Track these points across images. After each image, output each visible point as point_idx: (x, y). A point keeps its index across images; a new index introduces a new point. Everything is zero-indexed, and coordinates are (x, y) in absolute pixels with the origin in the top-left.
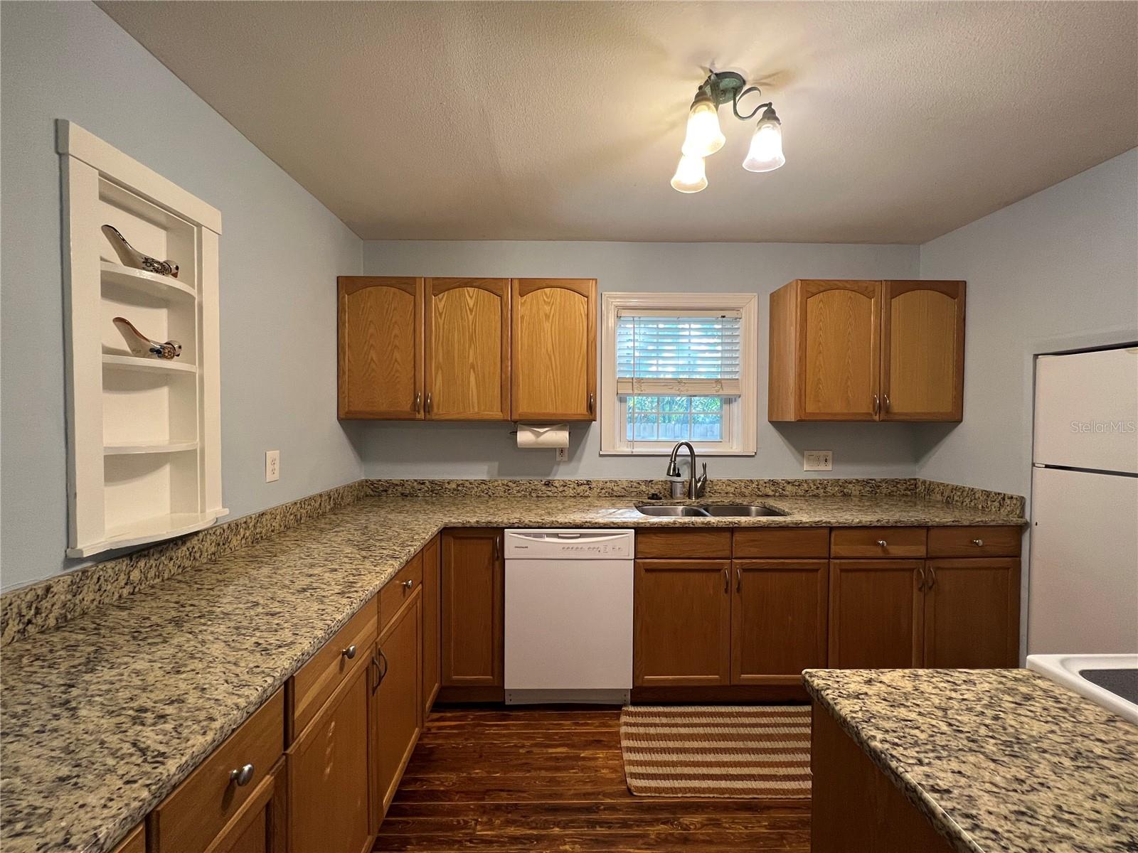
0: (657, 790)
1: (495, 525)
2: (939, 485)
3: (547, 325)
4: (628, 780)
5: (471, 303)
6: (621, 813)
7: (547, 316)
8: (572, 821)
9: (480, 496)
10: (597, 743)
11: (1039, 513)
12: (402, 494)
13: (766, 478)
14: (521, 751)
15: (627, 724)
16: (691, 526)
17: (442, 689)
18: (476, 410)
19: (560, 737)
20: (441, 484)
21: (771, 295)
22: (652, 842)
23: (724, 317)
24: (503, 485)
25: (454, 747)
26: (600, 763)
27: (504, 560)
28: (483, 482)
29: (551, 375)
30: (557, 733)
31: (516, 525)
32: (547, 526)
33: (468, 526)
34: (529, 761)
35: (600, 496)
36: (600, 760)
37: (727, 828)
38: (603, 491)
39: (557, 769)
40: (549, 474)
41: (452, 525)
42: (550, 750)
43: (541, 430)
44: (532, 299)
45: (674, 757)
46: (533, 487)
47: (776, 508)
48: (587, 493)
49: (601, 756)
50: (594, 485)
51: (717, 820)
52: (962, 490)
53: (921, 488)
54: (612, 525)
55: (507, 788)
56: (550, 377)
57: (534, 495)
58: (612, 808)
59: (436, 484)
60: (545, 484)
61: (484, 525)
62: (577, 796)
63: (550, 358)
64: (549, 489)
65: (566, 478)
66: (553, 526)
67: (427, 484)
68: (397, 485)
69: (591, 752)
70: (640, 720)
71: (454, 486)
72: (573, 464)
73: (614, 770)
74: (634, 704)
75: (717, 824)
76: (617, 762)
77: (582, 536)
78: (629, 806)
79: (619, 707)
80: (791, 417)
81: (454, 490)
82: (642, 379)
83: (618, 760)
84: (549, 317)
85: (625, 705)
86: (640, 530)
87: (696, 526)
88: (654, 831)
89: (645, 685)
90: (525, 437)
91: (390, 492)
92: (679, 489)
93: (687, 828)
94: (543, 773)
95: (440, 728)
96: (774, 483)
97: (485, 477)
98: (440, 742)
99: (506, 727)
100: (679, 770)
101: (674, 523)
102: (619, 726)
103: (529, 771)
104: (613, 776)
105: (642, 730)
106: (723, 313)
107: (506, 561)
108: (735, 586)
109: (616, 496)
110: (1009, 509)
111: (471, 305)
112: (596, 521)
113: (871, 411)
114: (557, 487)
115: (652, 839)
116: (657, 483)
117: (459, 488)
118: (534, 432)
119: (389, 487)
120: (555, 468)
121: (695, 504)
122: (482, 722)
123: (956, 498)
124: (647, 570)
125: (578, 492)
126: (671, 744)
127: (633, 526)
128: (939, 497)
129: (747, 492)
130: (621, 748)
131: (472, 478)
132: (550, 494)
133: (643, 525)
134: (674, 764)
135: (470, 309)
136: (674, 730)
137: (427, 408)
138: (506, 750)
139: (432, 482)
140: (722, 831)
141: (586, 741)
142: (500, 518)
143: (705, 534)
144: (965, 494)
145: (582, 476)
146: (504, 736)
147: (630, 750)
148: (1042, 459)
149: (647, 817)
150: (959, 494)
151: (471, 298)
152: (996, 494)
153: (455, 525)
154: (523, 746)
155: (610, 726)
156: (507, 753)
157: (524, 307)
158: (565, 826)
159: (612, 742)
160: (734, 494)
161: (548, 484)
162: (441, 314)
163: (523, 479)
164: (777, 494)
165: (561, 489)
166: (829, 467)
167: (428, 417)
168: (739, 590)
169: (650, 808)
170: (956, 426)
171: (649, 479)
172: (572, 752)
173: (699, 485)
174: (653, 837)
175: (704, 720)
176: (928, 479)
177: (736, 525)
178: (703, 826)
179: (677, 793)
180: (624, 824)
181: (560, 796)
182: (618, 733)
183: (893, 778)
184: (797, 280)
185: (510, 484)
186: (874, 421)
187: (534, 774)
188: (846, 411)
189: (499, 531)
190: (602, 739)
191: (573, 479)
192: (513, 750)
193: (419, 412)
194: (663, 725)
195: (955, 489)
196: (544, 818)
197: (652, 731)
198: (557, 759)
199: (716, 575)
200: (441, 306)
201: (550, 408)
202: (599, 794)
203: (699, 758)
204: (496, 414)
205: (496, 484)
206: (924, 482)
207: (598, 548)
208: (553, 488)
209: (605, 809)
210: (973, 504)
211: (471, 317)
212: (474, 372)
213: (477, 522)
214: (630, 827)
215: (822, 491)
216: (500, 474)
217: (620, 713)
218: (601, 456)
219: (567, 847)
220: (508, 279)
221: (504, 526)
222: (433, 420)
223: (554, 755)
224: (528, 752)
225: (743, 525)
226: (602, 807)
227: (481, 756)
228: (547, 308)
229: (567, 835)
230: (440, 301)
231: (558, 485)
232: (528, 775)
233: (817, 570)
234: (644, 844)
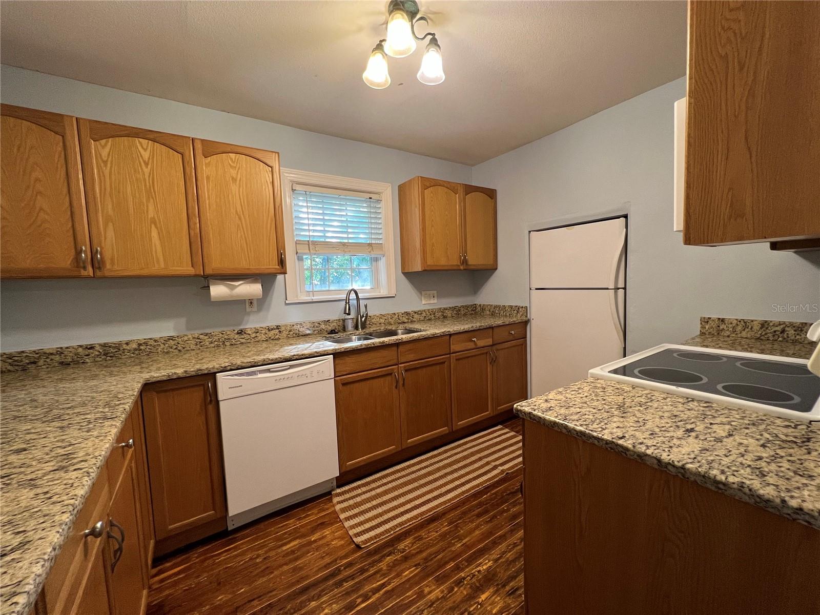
0: (376, 536)
1: (206, 372)
2: (487, 305)
3: (234, 188)
4: (355, 539)
5: (146, 155)
6: (357, 564)
7: (234, 180)
8: (323, 590)
9: (168, 353)
10: (322, 525)
11: (534, 315)
12: (62, 363)
13: (403, 312)
14: (258, 560)
15: (339, 503)
16: (373, 346)
17: (157, 543)
18: (162, 265)
19: (289, 534)
20: (118, 346)
21: (399, 186)
22: (386, 572)
23: (371, 198)
24: (194, 338)
25: (186, 590)
26: (329, 538)
27: (217, 402)
28: (171, 338)
29: (242, 233)
30: (285, 533)
31: (229, 368)
32: (259, 364)
33: (175, 377)
34: (268, 565)
35: (289, 338)
36: (328, 536)
37: (427, 538)
38: (291, 333)
39: (296, 559)
40: (240, 324)
41: (154, 380)
42: (284, 548)
43: (236, 283)
44: (217, 161)
45: (380, 510)
46: (226, 337)
47: (414, 328)
48: (277, 336)
49: (327, 533)
50: (283, 329)
51: (420, 536)
52: (499, 307)
53: (479, 309)
54: (316, 355)
55: (256, 596)
56: (241, 236)
57: (227, 343)
58: (350, 565)
59: (110, 347)
60: (238, 333)
61: (193, 373)
62: (320, 570)
63: (240, 219)
64: (243, 337)
65: (258, 326)
66: (266, 363)
67: (98, 348)
68: (52, 354)
69: (319, 534)
70: (347, 496)
71: (135, 346)
72: (261, 314)
73: (341, 538)
74: (339, 487)
75: (420, 538)
76: (342, 531)
77: (291, 367)
78: (361, 557)
79: (329, 493)
80: (418, 268)
81: (135, 350)
82: (316, 242)
83: (342, 530)
84: (236, 180)
85: (333, 490)
86: (337, 355)
87: (376, 345)
88: (383, 565)
89: (348, 469)
90: (218, 291)
91: (41, 362)
92: (350, 325)
93: (404, 550)
94: (285, 568)
95: (162, 581)
96: (407, 314)
97: (172, 333)
98: (167, 592)
99: (235, 548)
100: (386, 517)
101: (361, 345)
102: (334, 506)
103: (272, 573)
104: (342, 542)
105: (351, 502)
106: (371, 195)
107: (221, 404)
108: (401, 382)
109: (302, 335)
110: (521, 313)
111: (146, 158)
112: (303, 353)
113: (459, 264)
114: (249, 335)
115: (386, 570)
116: (333, 322)
117: (142, 347)
118: (228, 286)
119: (39, 358)
120: (246, 318)
121: (363, 333)
122: (208, 555)
123: (497, 312)
124: (344, 384)
125: (270, 336)
126: (374, 503)
127: (332, 352)
128: (488, 312)
129: (392, 321)
130: (341, 521)
131: (156, 336)
132: (243, 341)
133: (339, 351)
134: (381, 515)
135: (144, 162)
136: (373, 493)
137: (96, 263)
138: (242, 567)
139: (104, 346)
140: (424, 541)
141: (313, 528)
142: (207, 365)
143: (381, 351)
144: (501, 309)
145: (272, 323)
146: (237, 556)
147: (348, 519)
148: (534, 286)
149: (376, 557)
150: (498, 309)
151: (145, 150)
152: (515, 306)
153: (159, 379)
154: (258, 556)
155: (327, 509)
156: (246, 568)
157: (208, 168)
158: (319, 596)
159: (334, 519)
160: (385, 324)
161: (241, 332)
162: (105, 162)
163: (216, 331)
164: (409, 321)
165: (254, 335)
166: (435, 301)
167: (98, 273)
168: (403, 385)
169: (376, 551)
170: (493, 273)
171: (327, 320)
172: (304, 541)
173: (363, 319)
174: (384, 568)
175: (389, 479)
176: (482, 304)
177: (400, 341)
178: (413, 544)
179: (390, 532)
180: (363, 571)
181: (307, 577)
182: (335, 512)
183: (596, 442)
184: (418, 177)
185: (201, 337)
186: (460, 270)
187: (276, 573)
188: (447, 264)
189: (211, 376)
190: (325, 520)
191: (264, 325)
192: (250, 563)
193: (85, 268)
194: (364, 493)
195: (496, 307)
196: (299, 601)
197: (358, 499)
198: (293, 552)
199: (389, 378)
200: (104, 153)
201: (243, 265)
202: (336, 560)
203: (395, 503)
204: (186, 269)
205: (186, 338)
206: (480, 305)
207: (305, 375)
208: (245, 336)
209: (345, 569)
210: (504, 314)
211: (147, 171)
212: (157, 228)
213: (186, 372)
214: (367, 570)
215: (433, 316)
216: (188, 328)
217: (331, 497)
218: (286, 304)
219: (326, 611)
220: (190, 137)
221: (216, 370)
222: (105, 277)
223: (289, 550)
224: (265, 559)
225: (404, 340)
226: (343, 568)
227: (219, 584)
228: (233, 172)
229: (322, 603)
230: (103, 147)
231: (250, 333)
232: (271, 576)
233: (444, 362)
234: (381, 576)
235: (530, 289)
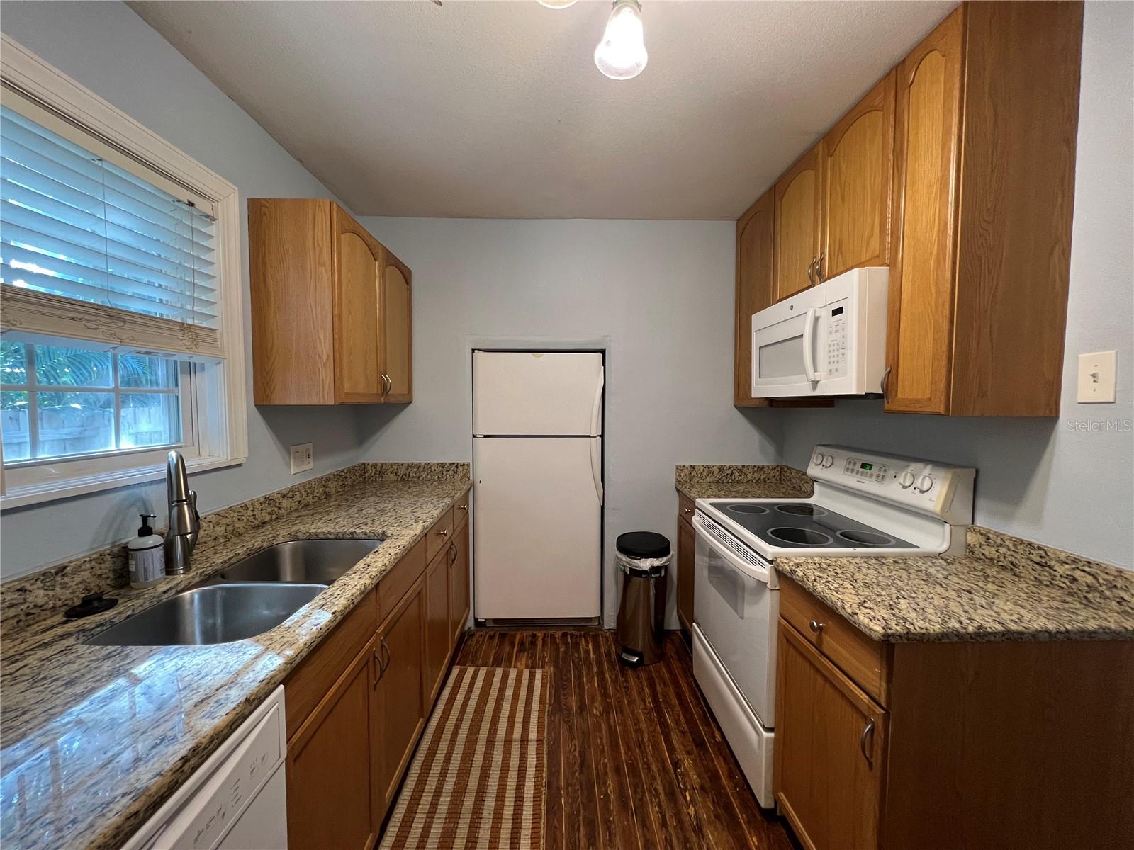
2: (392, 465)
11: (482, 473)
13: (261, 497)
21: (252, 202)
23: (190, 204)
52: (418, 466)
53: (371, 472)
86: (295, 672)
87: (355, 602)
96: (270, 500)
106: (192, 197)
113: (380, 393)
116: (77, 570)
123: (412, 474)
124: (297, 759)
127: (284, 674)
128: (393, 477)
143: (357, 612)
144: (421, 469)
148: (480, 431)
152: (450, 464)
166: (312, 465)
170: (404, 409)
176: (380, 461)
177: (385, 573)
186: (380, 403)
188: (366, 392)
195: (410, 466)
199: (364, 673)
206: (375, 465)
210: (429, 477)
215: (311, 496)
225: (389, 569)
233: (421, 590)
235: (474, 436)
